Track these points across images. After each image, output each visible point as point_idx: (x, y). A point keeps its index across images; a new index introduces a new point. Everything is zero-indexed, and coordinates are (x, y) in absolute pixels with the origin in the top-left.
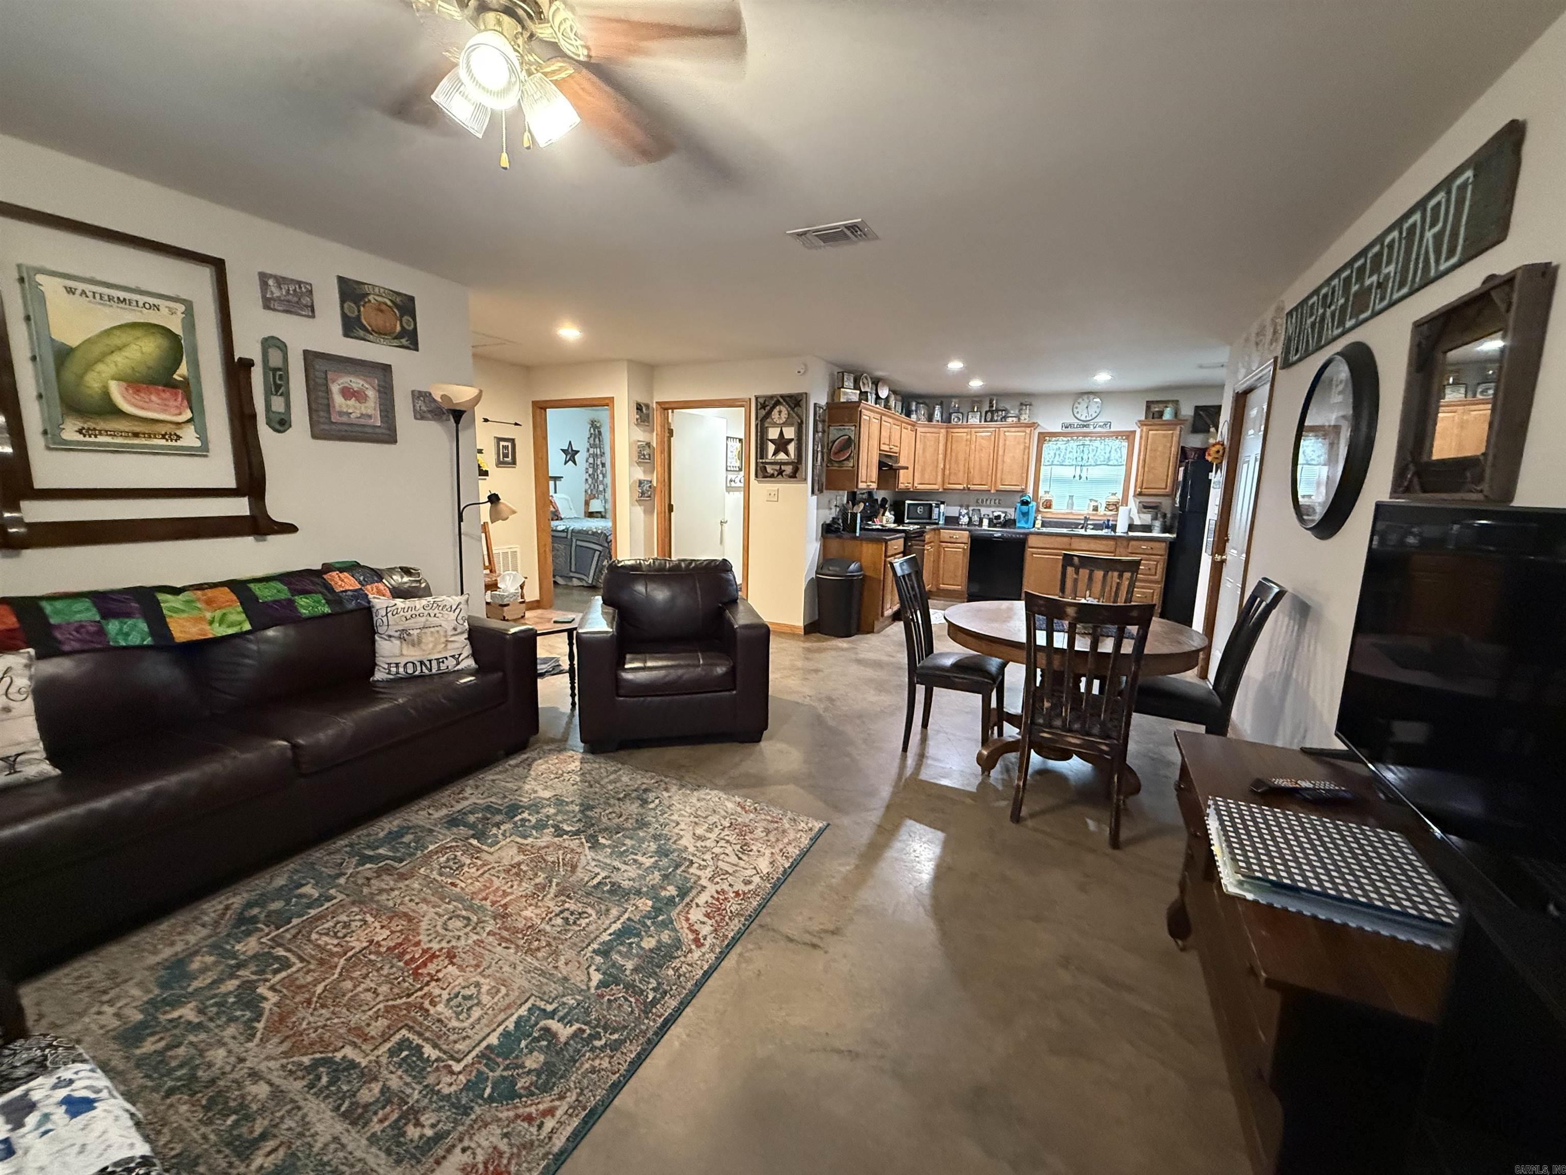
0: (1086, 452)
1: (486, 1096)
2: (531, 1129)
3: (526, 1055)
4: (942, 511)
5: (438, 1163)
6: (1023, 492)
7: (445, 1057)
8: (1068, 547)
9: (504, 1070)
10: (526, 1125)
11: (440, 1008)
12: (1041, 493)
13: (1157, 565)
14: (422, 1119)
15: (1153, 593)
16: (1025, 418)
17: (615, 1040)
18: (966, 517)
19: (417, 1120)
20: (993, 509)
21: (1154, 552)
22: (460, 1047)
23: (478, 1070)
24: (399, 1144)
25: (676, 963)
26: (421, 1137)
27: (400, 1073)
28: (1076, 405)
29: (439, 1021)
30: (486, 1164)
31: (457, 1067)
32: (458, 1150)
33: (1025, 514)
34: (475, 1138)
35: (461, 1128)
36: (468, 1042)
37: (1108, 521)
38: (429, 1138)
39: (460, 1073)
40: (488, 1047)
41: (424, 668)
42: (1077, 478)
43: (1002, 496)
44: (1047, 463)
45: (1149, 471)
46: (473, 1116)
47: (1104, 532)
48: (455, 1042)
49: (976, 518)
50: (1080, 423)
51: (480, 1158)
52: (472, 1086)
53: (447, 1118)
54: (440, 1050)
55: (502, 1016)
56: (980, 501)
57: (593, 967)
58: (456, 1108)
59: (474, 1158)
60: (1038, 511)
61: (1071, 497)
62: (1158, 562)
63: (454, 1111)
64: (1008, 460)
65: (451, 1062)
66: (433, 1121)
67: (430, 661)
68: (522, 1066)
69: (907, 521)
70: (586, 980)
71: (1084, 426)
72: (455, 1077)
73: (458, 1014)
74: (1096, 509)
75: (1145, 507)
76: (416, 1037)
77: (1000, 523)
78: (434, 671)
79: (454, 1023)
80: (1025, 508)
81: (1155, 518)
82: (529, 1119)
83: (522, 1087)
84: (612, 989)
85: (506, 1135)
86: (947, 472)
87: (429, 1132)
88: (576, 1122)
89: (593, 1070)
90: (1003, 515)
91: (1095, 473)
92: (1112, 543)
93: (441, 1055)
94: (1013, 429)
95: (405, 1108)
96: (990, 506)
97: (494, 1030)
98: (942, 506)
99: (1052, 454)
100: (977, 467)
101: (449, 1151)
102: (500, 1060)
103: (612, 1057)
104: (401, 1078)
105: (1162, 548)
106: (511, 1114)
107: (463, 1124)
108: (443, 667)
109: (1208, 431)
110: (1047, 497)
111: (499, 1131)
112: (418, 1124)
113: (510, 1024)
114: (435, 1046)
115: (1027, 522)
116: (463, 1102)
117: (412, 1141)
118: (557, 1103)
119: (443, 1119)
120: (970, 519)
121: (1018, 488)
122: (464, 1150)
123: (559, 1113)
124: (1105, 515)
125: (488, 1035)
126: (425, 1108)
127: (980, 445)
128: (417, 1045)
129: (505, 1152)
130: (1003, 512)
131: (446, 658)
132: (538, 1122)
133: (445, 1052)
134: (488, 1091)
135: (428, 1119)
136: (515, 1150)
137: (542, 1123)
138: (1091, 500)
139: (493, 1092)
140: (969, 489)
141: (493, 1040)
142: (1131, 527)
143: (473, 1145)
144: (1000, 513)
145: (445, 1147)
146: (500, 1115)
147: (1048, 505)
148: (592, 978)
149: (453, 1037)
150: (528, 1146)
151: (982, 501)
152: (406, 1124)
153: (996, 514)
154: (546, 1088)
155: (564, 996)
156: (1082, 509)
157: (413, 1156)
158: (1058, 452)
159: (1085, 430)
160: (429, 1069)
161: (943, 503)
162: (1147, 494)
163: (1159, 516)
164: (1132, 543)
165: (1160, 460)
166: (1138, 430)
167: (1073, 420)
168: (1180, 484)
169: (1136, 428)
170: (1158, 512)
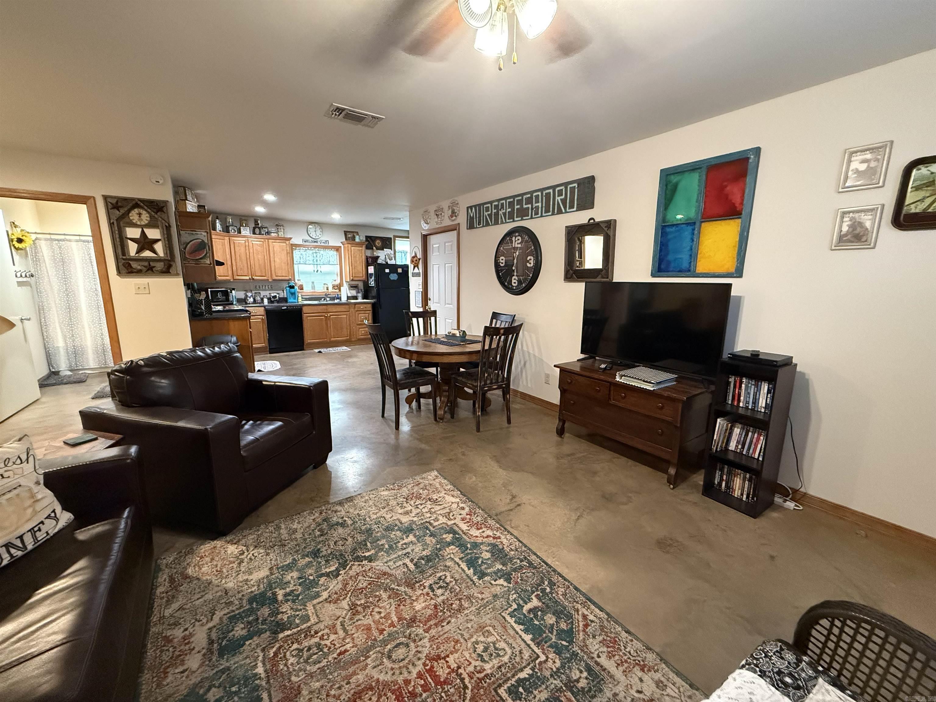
0: (318, 256)
1: (567, 644)
2: (592, 625)
3: (545, 622)
4: (234, 295)
5: (604, 670)
6: (289, 280)
7: (532, 665)
8: (326, 311)
9: (552, 633)
10: (590, 627)
11: (487, 666)
12: (297, 281)
14: (575, 678)
16: (281, 234)
17: (549, 583)
18: (252, 298)
19: (575, 681)
20: (270, 292)
21: (367, 309)
22: (527, 655)
23: (548, 647)
24: (590, 690)
25: (507, 549)
26: (586, 678)
27: (536, 692)
28: (309, 229)
29: (500, 667)
30: (608, 647)
31: (543, 658)
32: (598, 660)
33: (293, 294)
34: (593, 651)
35: (585, 657)
36: (524, 651)
37: (336, 295)
38: (589, 674)
39: (547, 657)
40: (532, 640)
41: (13, 551)
42: (315, 271)
43: (275, 283)
44: (297, 263)
45: (355, 268)
46: (579, 651)
47: (336, 301)
48: (522, 658)
49: (258, 298)
50: (313, 240)
51: (605, 649)
52: (558, 651)
53: (577, 665)
54: (525, 667)
55: (512, 632)
56: (258, 287)
57: (493, 582)
58: (572, 660)
59: (604, 652)
60: (298, 291)
61: (313, 283)
62: (369, 314)
63: (573, 660)
64: (277, 260)
65: (537, 662)
66: (578, 672)
67: (21, 537)
68: (552, 626)
70: (501, 587)
71: (315, 242)
72: (549, 660)
73: (498, 655)
74: (327, 289)
75: (352, 287)
76: (510, 682)
77: (276, 300)
78: (30, 547)
79: (506, 659)
80: (291, 290)
81: (358, 292)
82: (586, 626)
83: (567, 626)
84: (514, 577)
85: (594, 637)
86: (234, 268)
87: (585, 674)
88: (592, 607)
89: (564, 595)
91: (325, 268)
92: (347, 306)
93: (530, 667)
94: (278, 241)
95: (564, 688)
97: (521, 636)
98: (233, 292)
99: (298, 256)
100: (257, 265)
101: (597, 664)
102: (544, 635)
103: (559, 587)
104: (540, 692)
105: (369, 307)
106: (581, 633)
107: (583, 656)
108: (41, 536)
109: (373, 249)
110: (300, 283)
111: (591, 640)
112: (578, 681)
113: (518, 628)
114: (522, 670)
115: (295, 299)
116: (569, 656)
117: (588, 684)
118: (580, 613)
119: (577, 667)
120: (254, 299)
121: (287, 278)
122: (599, 656)
123: (586, 613)
124: (333, 292)
125: (523, 640)
126: (568, 676)
127: (256, 250)
128: (516, 682)
129: (603, 638)
130: (277, 294)
131: (42, 523)
132: (590, 622)
133: (529, 664)
134: (564, 643)
135: (575, 674)
136: (603, 633)
137: (590, 620)
138: (324, 284)
139: (565, 641)
140: (253, 279)
141: (528, 638)
142: (348, 298)
143: (597, 653)
144: (274, 294)
145: (595, 666)
146: (581, 638)
147: (301, 288)
148: (501, 583)
149: (518, 659)
150: (602, 628)
151: (260, 287)
152: (577, 688)
153: (272, 295)
154: (570, 617)
155: (509, 599)
156: (320, 289)
157: (599, 683)
158: (302, 256)
159: (316, 244)
160: (539, 674)
161: (234, 289)
162: (353, 280)
163: (360, 291)
164: (357, 305)
165: (358, 262)
166: (342, 246)
167: (308, 238)
168: (371, 274)
169: (341, 245)
170: (358, 289)
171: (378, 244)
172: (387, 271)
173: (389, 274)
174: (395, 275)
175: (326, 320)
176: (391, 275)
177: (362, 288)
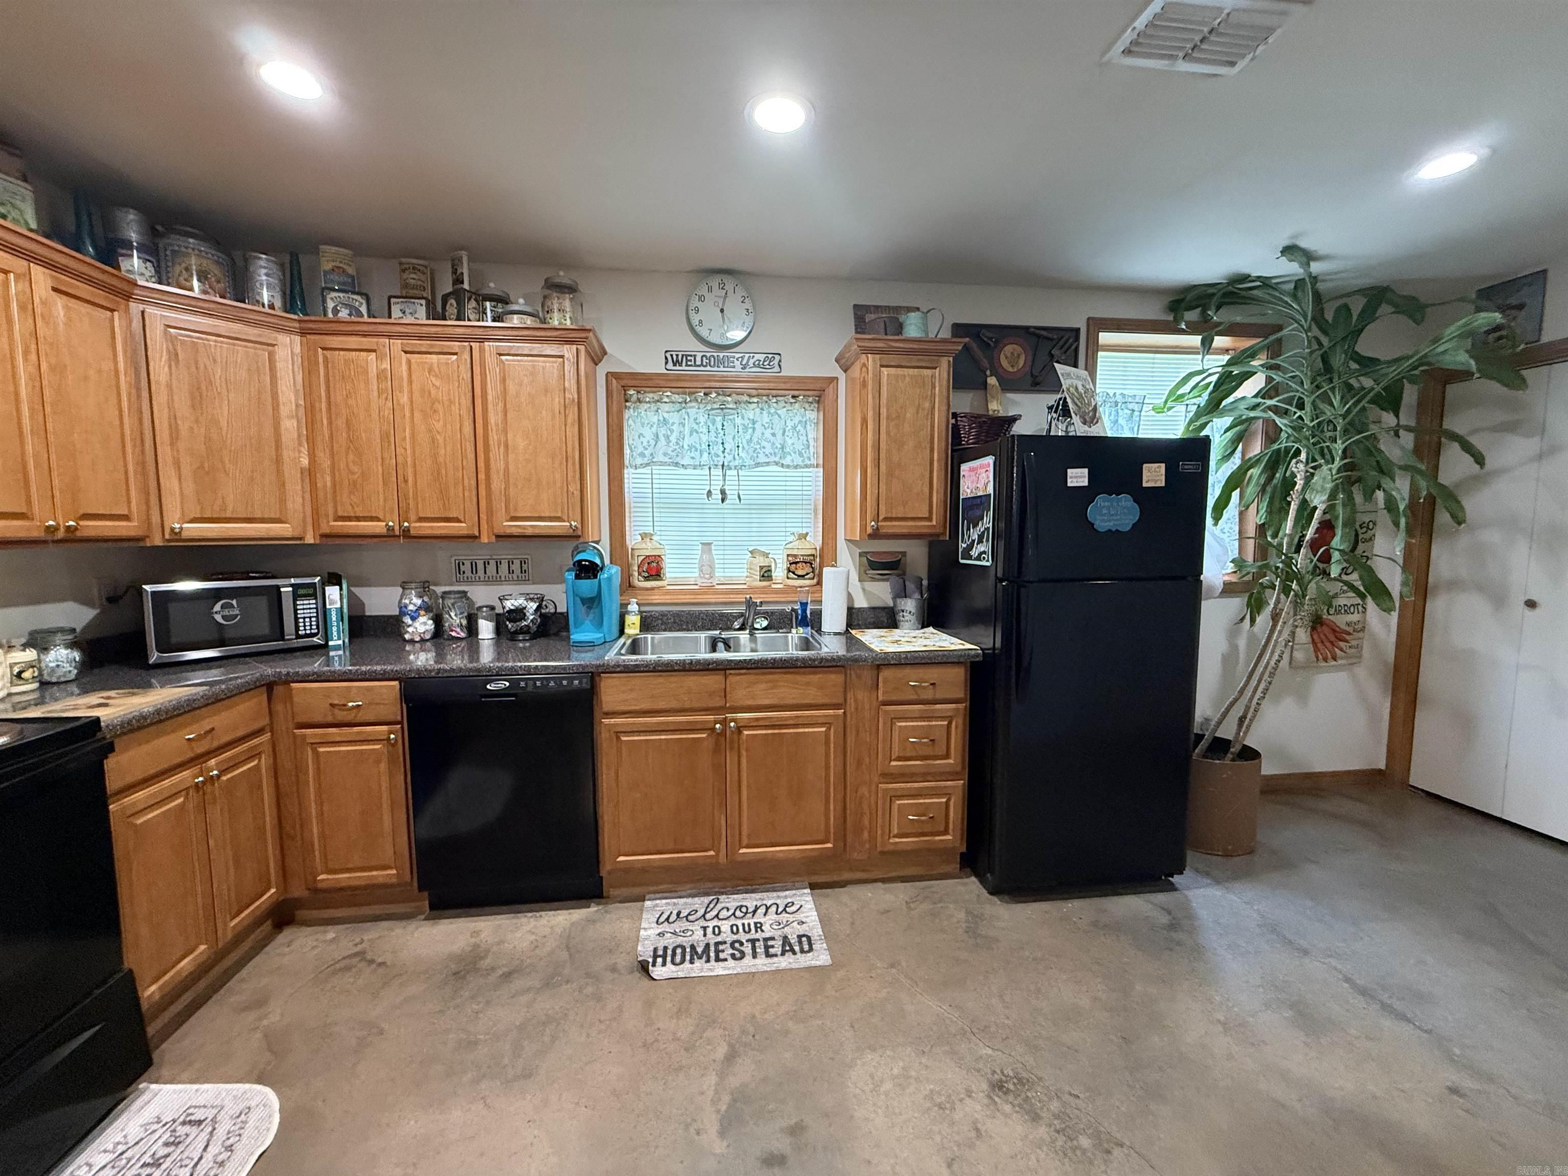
6: (574, 537)
8: (718, 702)
12: (633, 539)
13: (949, 726)
15: (947, 804)
20: (503, 590)
21: (939, 695)
28: (695, 302)
33: (593, 602)
37: (804, 605)
42: (717, 496)
44: (639, 461)
45: (890, 474)
49: (454, 620)
50: (710, 351)
56: (467, 567)
60: (628, 586)
61: (707, 545)
62: (950, 720)
64: (519, 442)
69: (154, 657)
71: (719, 360)
74: (766, 576)
75: (873, 565)
77: (525, 631)
80: (587, 586)
81: (901, 593)
86: (325, 481)
90: (533, 606)
91: (757, 483)
92: (836, 678)
96: (496, 580)
99: (648, 433)
100: (425, 464)
105: (957, 676)
109: (984, 386)
110: (648, 549)
115: (597, 630)
120: (438, 621)
121: (559, 527)
124: (788, 590)
127: (427, 391)
130: (534, 597)
138: (755, 552)
140: (406, 533)
142: (852, 622)
144: (520, 602)
147: (654, 568)
151: (474, 568)
153: (509, 604)
156: (733, 575)
158: (663, 431)
159: (722, 370)
162: (876, 535)
163: (910, 586)
164: (885, 674)
165: (910, 444)
166: (842, 377)
167: (692, 346)
168: (978, 503)
169: (837, 372)
170: (902, 575)
171: (1013, 363)
172: (1078, 477)
173: (1085, 495)
174: (1126, 501)
175: (717, 749)
176: (1101, 500)
177: (923, 572)
